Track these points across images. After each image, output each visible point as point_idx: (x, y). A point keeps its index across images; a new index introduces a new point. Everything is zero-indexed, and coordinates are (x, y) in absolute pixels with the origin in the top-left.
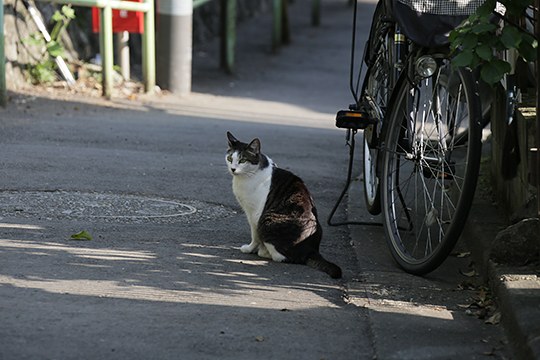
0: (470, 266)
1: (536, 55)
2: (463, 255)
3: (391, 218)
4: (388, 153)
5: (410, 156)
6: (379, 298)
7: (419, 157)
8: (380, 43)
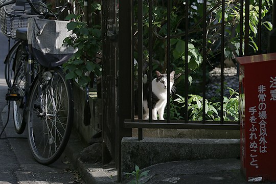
0: (65, 158)
1: (101, 74)
3: (32, 139)
4: (29, 112)
5: (41, 114)
6: (33, 180)
7: (45, 115)
8: (22, 63)
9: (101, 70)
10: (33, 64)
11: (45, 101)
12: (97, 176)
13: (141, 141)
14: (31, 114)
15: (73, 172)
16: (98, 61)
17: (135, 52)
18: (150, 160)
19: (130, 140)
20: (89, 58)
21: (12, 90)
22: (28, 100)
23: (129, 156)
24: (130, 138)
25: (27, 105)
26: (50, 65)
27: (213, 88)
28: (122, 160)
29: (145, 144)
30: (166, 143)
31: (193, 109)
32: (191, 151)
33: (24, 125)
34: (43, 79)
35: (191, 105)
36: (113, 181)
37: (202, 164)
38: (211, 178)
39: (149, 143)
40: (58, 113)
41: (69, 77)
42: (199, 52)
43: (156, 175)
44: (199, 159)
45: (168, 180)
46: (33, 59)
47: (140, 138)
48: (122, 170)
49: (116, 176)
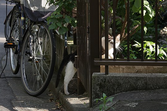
0: (49, 92)
1: (76, 25)
3: (24, 77)
4: (22, 56)
5: (31, 58)
6: (25, 107)
7: (34, 58)
8: (16, 20)
9: (76, 22)
10: (24, 21)
11: (34, 48)
12: (74, 103)
13: (107, 75)
14: (23, 58)
15: (55, 101)
16: (74, 15)
17: (102, 11)
18: (114, 90)
19: (99, 75)
20: (67, 13)
21: (9, 41)
22: (21, 48)
23: (98, 87)
24: (99, 73)
25: (21, 51)
26: (38, 20)
27: (163, 42)
28: (93, 90)
29: (111, 78)
30: (126, 77)
31: (148, 52)
32: (146, 83)
33: (18, 67)
34: (32, 31)
35: (146, 49)
36: (86, 107)
37: (155, 93)
38: (162, 103)
39: (113, 77)
40: (44, 57)
41: (51, 28)
42: (152, 8)
43: (119, 101)
44: (153, 89)
45: (128, 105)
46: (25, 17)
47: (107, 73)
48: (93, 98)
49: (88, 103)
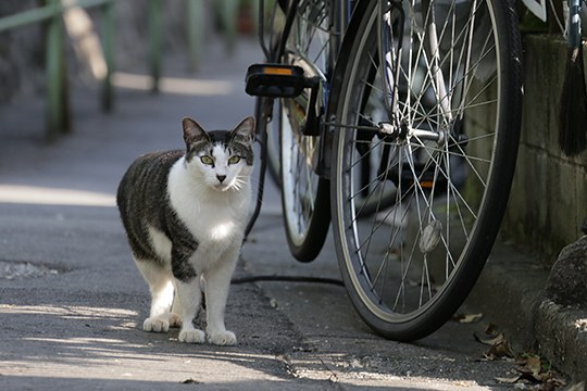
2: (469, 319)
3: (352, 246)
4: (343, 132)
5: (389, 128)
7: (405, 131)
11: (403, 80)
15: (518, 360)
40: (457, 126)
